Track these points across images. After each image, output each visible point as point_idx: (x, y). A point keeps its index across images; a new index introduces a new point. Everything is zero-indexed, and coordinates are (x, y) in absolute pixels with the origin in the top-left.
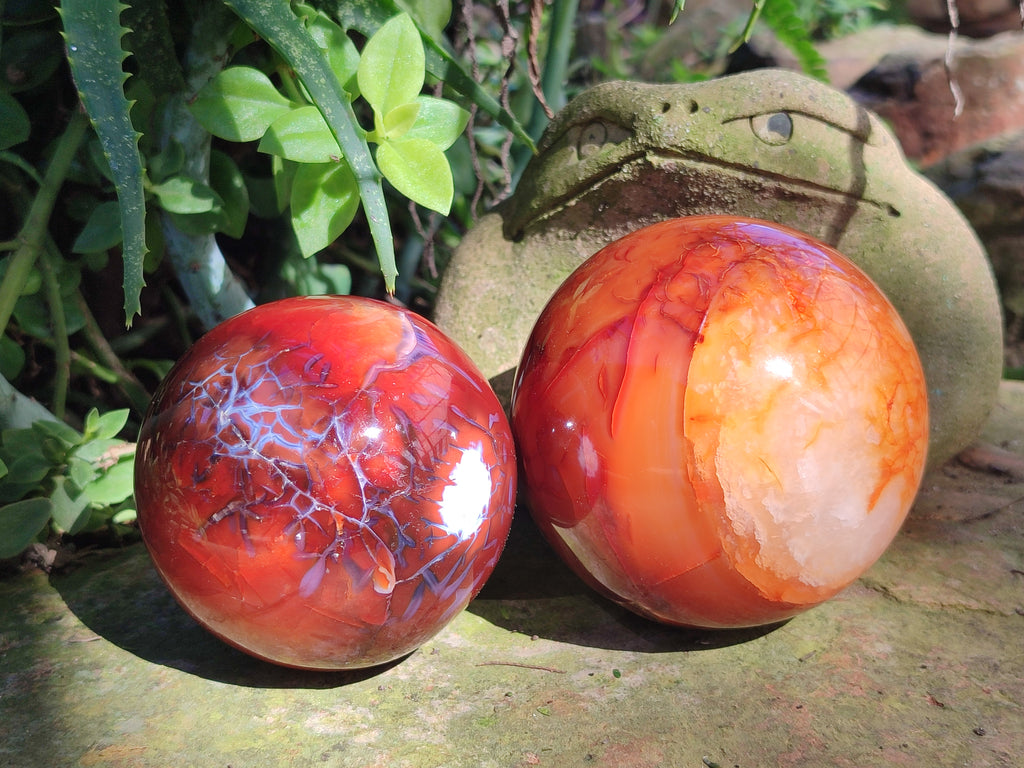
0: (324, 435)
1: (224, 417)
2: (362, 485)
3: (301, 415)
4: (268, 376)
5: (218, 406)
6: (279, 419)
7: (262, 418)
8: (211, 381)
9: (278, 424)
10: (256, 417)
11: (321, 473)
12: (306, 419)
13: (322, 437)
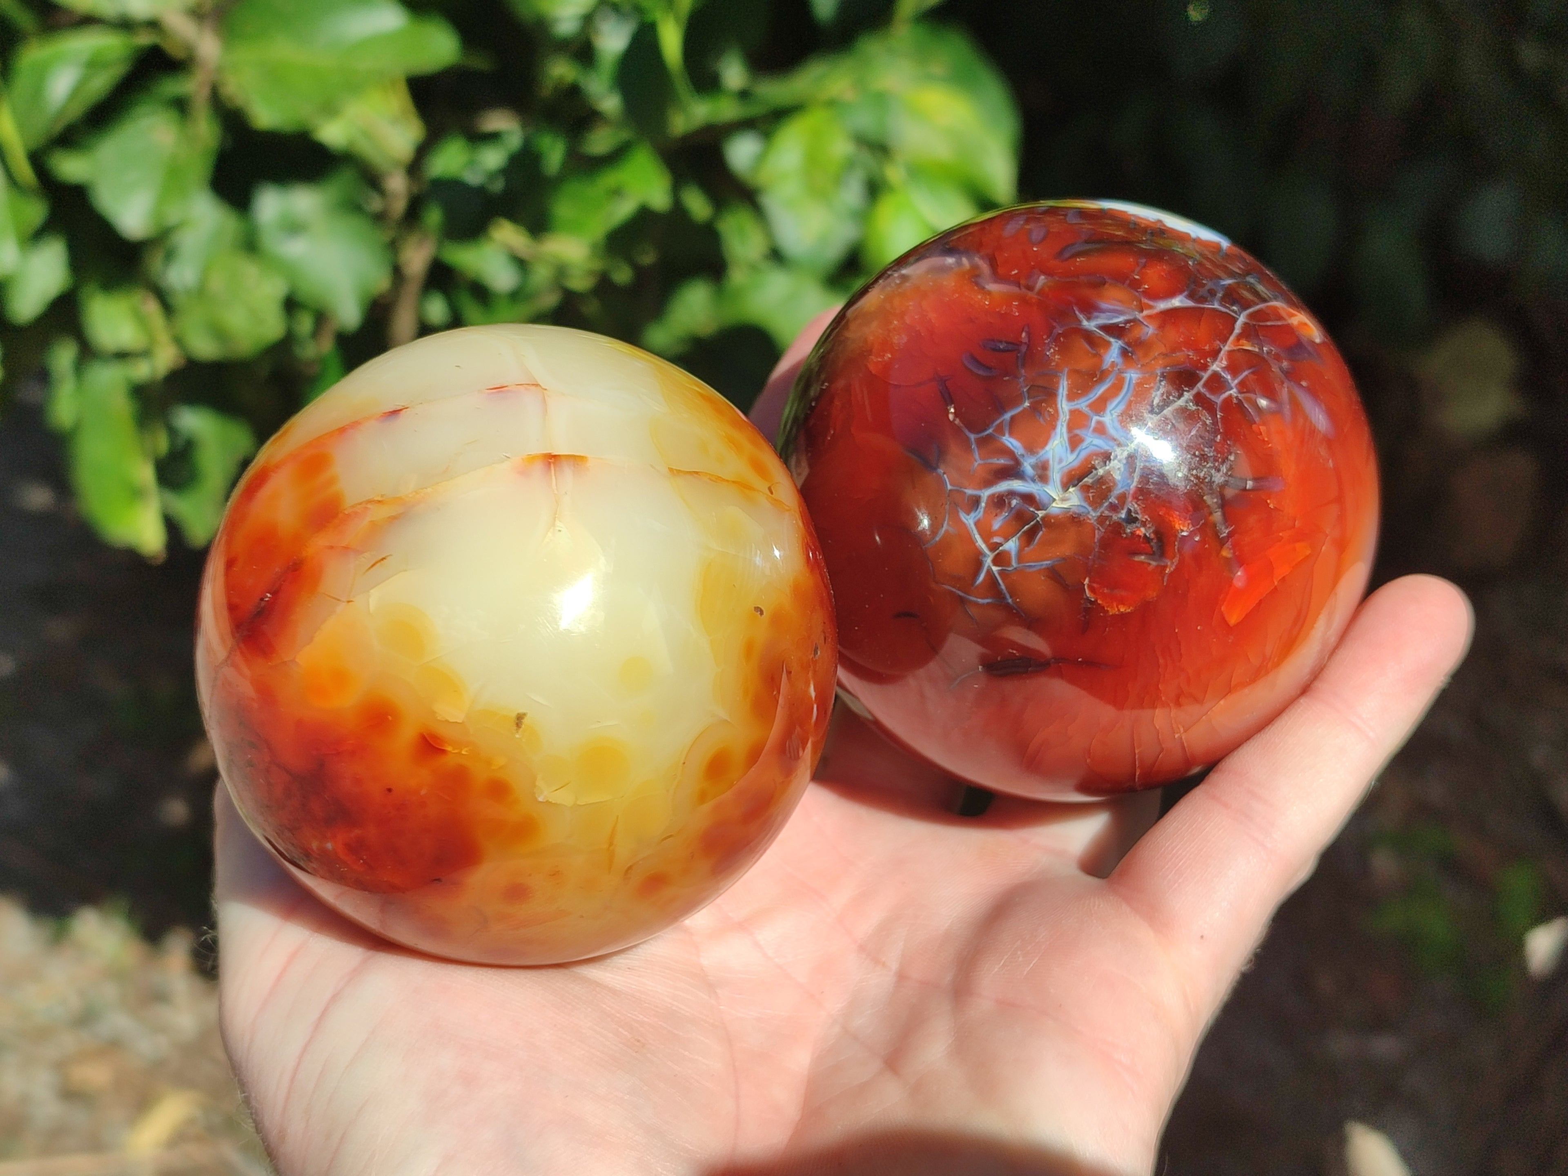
0: (1112, 340)
1: (1063, 500)
2: (1190, 303)
3: (1077, 372)
4: (1000, 430)
5: (1041, 513)
6: (1083, 404)
7: (1077, 432)
8: (987, 536)
9: (1090, 406)
10: (1074, 442)
11: (1173, 350)
12: (1085, 364)
13: (1116, 345)
